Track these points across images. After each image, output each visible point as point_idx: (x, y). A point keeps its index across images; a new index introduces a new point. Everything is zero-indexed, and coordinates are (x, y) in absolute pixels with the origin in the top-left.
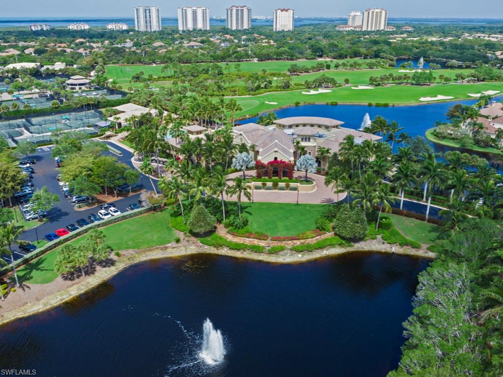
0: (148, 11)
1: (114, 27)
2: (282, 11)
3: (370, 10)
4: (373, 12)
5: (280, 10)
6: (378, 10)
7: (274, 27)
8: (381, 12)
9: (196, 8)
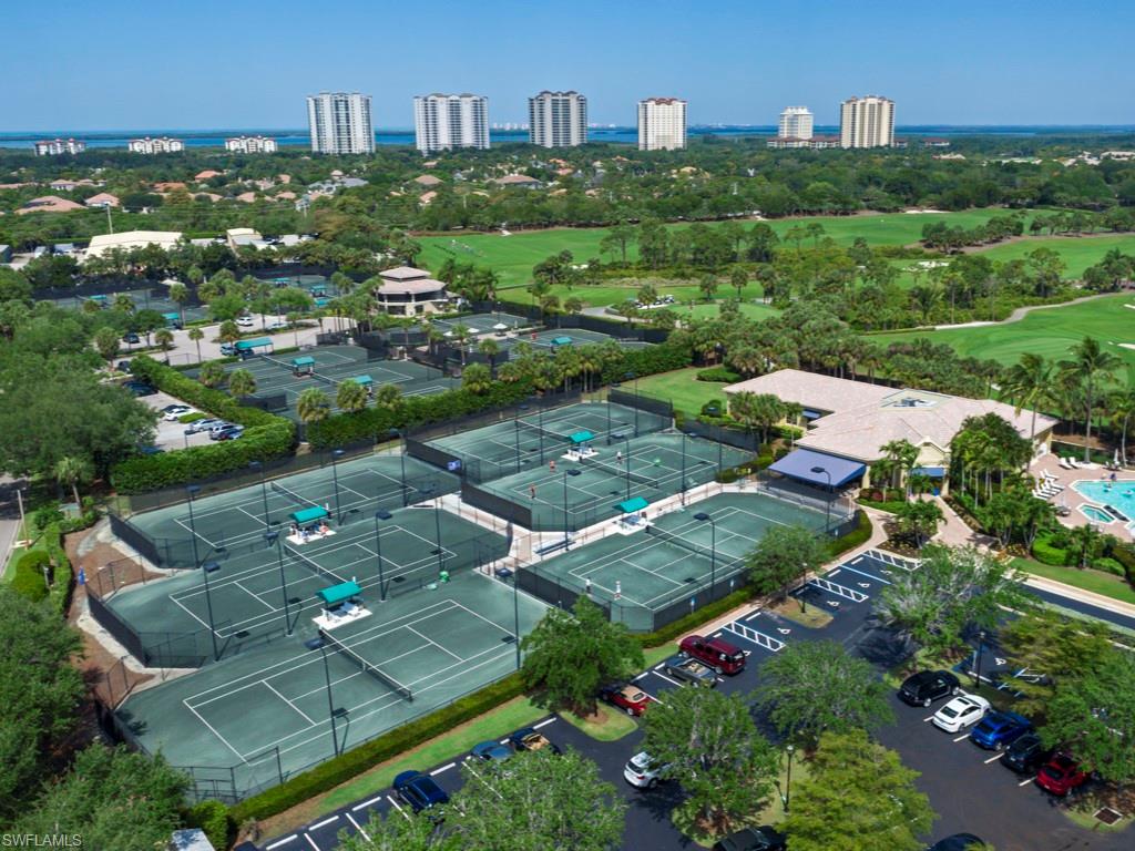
0: (342, 105)
1: (244, 147)
2: (659, 102)
3: (857, 100)
4: (863, 104)
5: (653, 103)
6: (875, 101)
7: (641, 141)
8: (880, 105)
9: (457, 98)
